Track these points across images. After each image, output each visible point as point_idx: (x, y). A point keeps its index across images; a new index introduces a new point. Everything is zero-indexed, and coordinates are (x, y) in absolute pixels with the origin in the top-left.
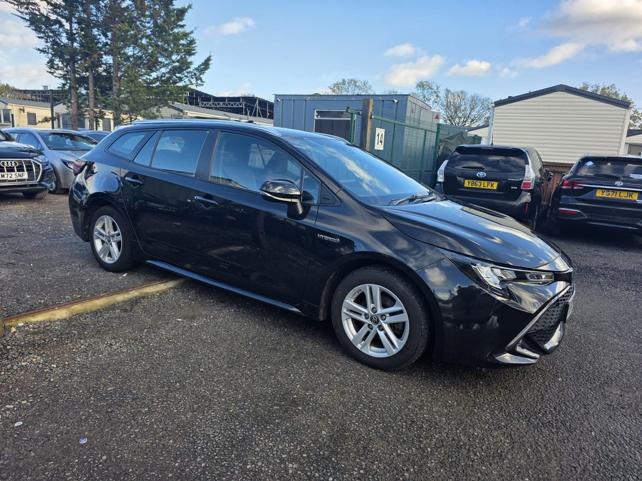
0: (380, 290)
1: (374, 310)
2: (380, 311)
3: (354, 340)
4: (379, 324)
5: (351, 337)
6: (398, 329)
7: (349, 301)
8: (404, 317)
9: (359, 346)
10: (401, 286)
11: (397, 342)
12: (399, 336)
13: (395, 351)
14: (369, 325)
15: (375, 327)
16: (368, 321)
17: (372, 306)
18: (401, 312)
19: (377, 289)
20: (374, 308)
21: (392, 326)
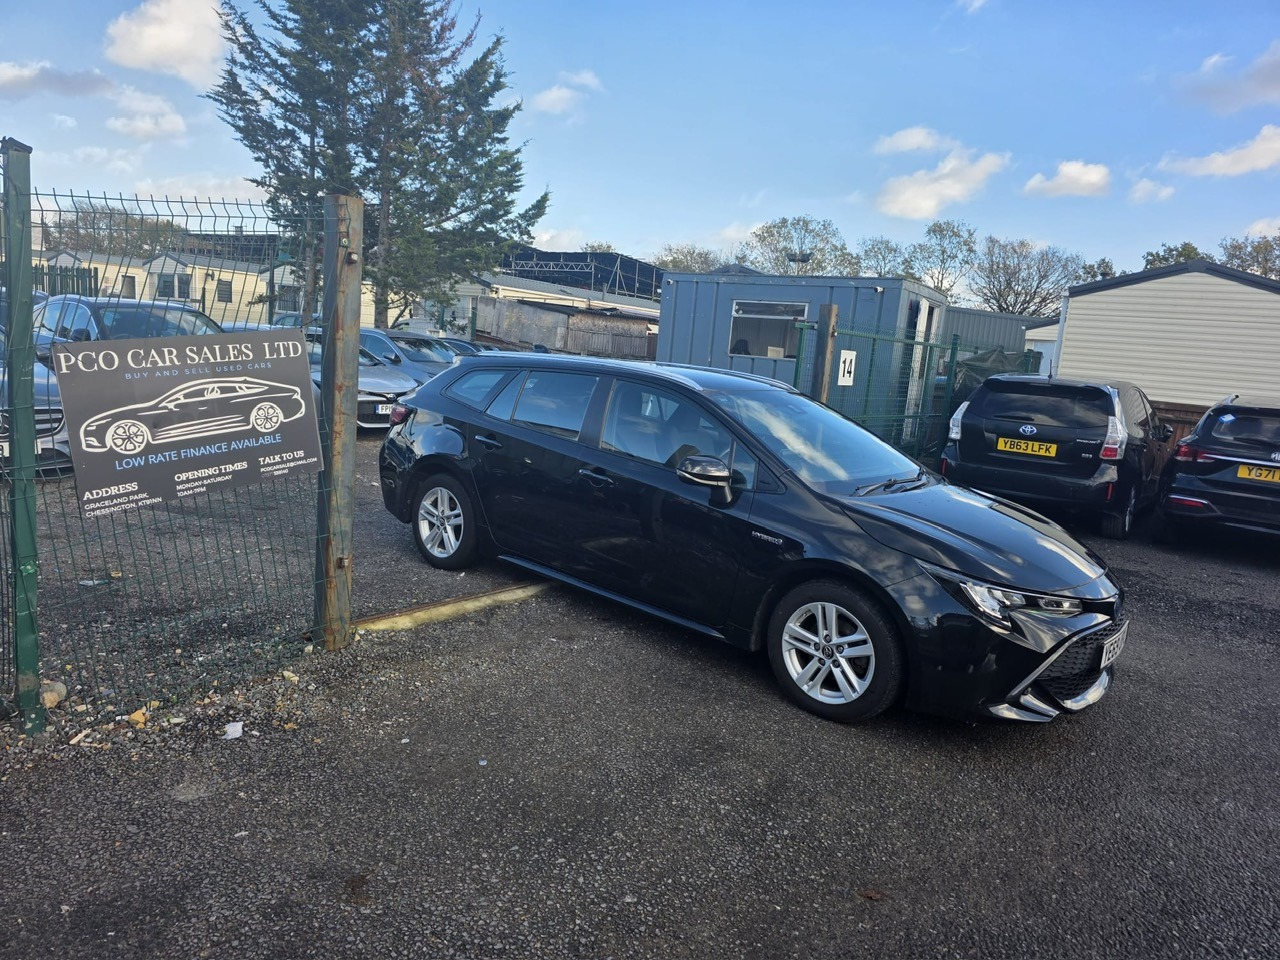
0: (837, 611)
1: (828, 638)
2: (836, 640)
3: (799, 679)
4: (834, 658)
5: (794, 675)
6: (859, 665)
7: (793, 625)
8: (868, 650)
9: (805, 688)
10: (865, 607)
11: (859, 684)
12: (861, 675)
13: (855, 696)
14: (820, 659)
15: (829, 662)
16: (819, 654)
17: (825, 633)
18: (864, 642)
19: (832, 609)
20: (827, 635)
21: (851, 661)
